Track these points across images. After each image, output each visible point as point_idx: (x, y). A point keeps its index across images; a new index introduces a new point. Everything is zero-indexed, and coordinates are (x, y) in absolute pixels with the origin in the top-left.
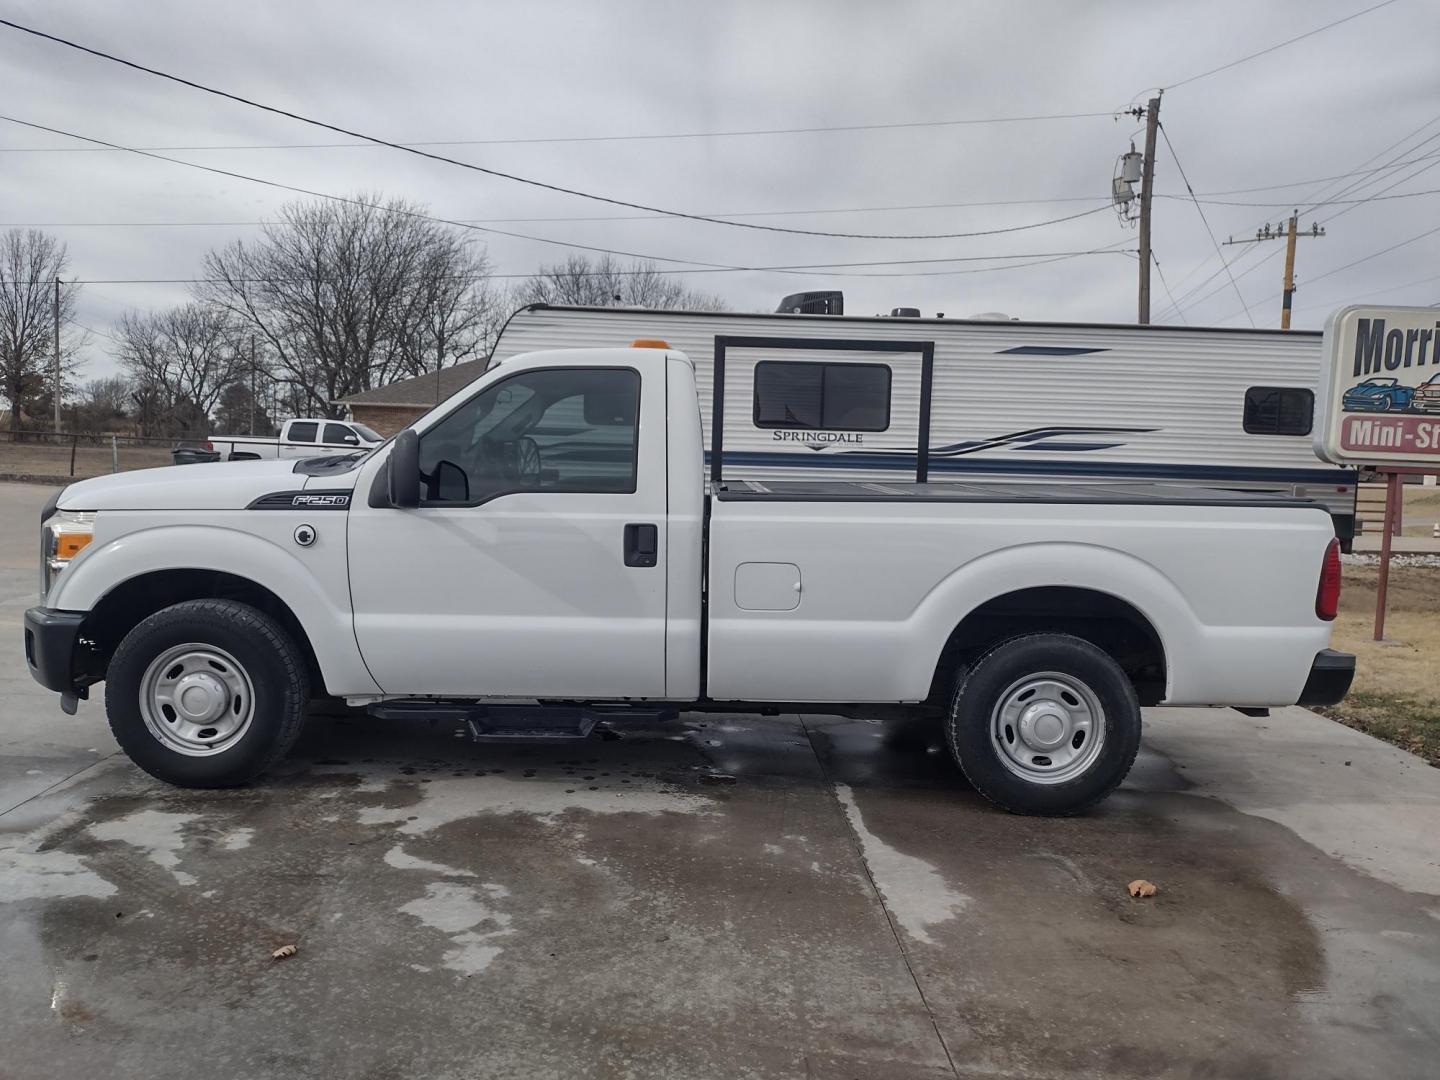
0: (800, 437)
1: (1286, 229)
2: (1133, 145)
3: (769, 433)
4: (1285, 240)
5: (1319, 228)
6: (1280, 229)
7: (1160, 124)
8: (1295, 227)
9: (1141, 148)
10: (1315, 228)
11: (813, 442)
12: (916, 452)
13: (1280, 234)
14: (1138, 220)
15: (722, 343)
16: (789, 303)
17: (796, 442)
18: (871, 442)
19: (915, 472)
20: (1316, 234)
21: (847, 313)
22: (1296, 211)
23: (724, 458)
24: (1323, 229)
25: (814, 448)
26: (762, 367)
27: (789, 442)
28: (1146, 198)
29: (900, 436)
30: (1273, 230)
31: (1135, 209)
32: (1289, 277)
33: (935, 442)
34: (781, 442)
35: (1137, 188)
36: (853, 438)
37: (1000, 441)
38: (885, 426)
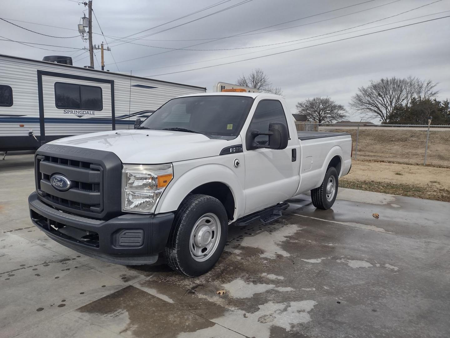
0: (74, 112)
1: (100, 47)
2: (85, 14)
3: (62, 111)
5: (109, 48)
7: (92, 10)
8: (103, 47)
9: (87, 16)
10: (108, 48)
11: (78, 114)
12: (111, 118)
13: (99, 49)
14: (88, 40)
15: (40, 74)
17: (72, 114)
18: (97, 114)
19: (112, 125)
20: (108, 50)
21: (74, 65)
22: (103, 42)
23: (45, 121)
25: (79, 117)
26: (57, 84)
27: (69, 114)
28: (90, 32)
29: (106, 113)
30: (97, 47)
31: (86, 36)
32: (103, 62)
33: (117, 114)
34: (67, 114)
35: (87, 29)
36: (92, 113)
37: (134, 115)
38: (102, 108)
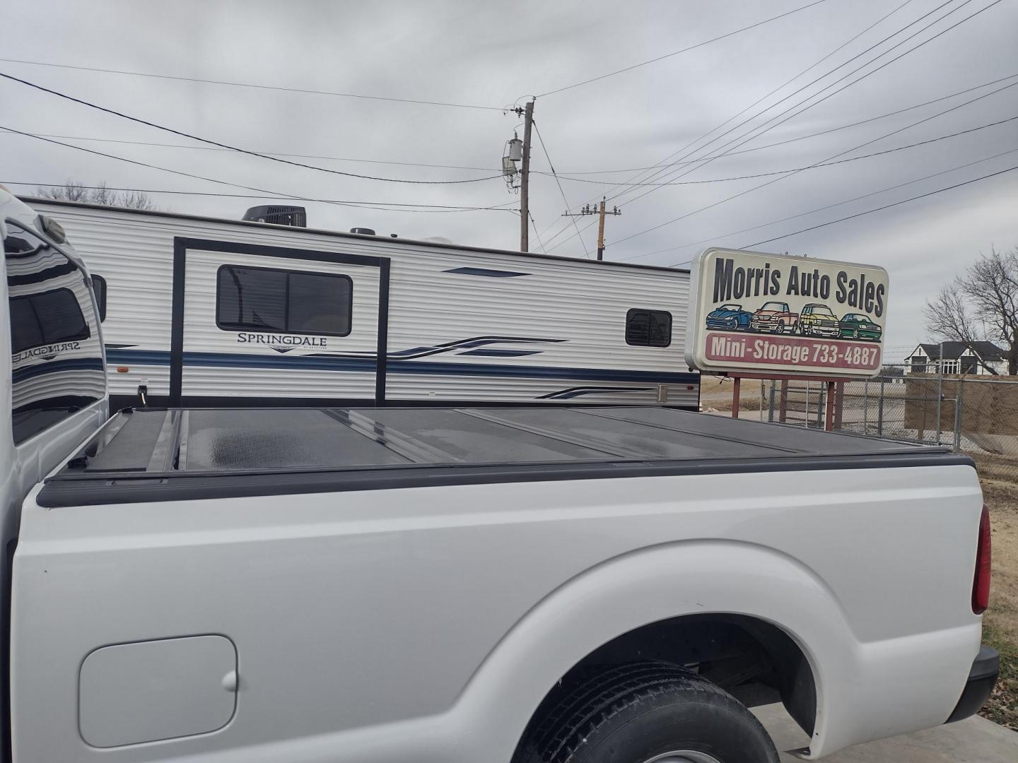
0: (265, 339)
1: (599, 209)
2: (516, 134)
3: (233, 335)
4: (598, 216)
5: (618, 210)
6: (595, 208)
7: (533, 121)
8: (604, 208)
10: (615, 210)
11: (279, 344)
12: (376, 355)
13: (595, 212)
14: (520, 188)
15: (182, 245)
16: (253, 213)
17: (261, 344)
18: (334, 346)
19: (375, 373)
20: (616, 213)
21: (310, 226)
22: (604, 198)
23: (185, 359)
24: (620, 211)
25: (279, 350)
26: (224, 270)
27: (254, 344)
28: (525, 172)
29: (362, 340)
30: (591, 209)
31: (518, 181)
32: (601, 240)
33: (393, 347)
34: (246, 344)
35: (519, 165)
36: (317, 341)
37: (446, 347)
38: (347, 331)
